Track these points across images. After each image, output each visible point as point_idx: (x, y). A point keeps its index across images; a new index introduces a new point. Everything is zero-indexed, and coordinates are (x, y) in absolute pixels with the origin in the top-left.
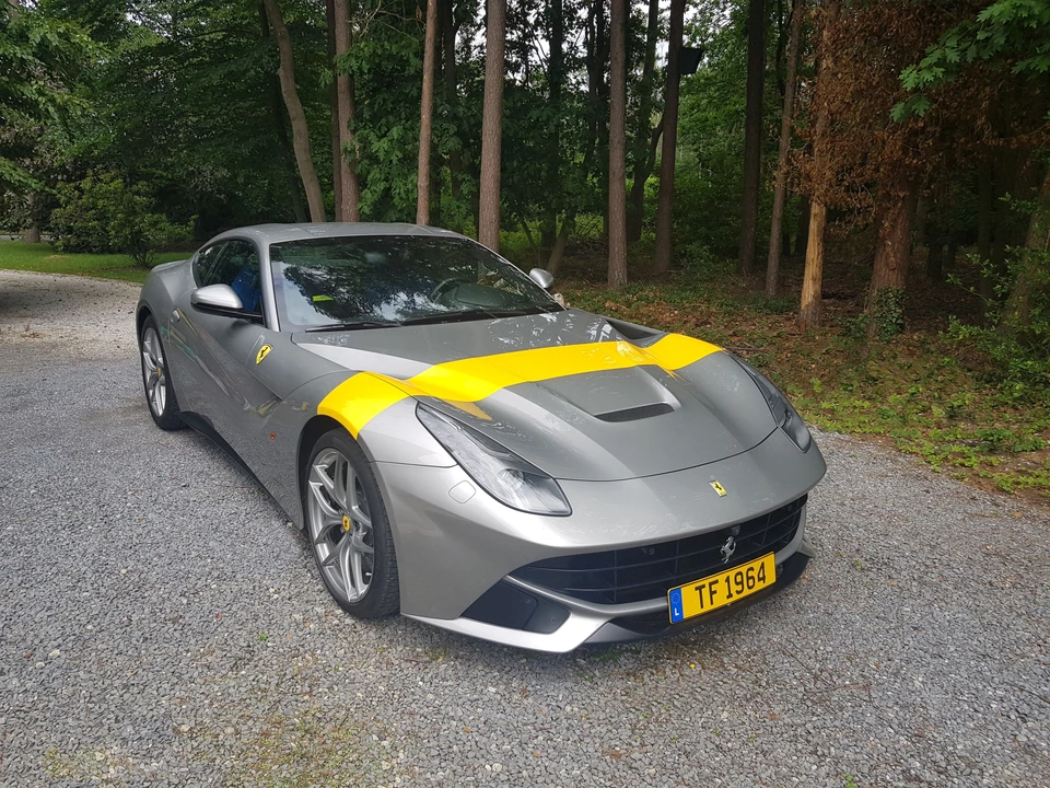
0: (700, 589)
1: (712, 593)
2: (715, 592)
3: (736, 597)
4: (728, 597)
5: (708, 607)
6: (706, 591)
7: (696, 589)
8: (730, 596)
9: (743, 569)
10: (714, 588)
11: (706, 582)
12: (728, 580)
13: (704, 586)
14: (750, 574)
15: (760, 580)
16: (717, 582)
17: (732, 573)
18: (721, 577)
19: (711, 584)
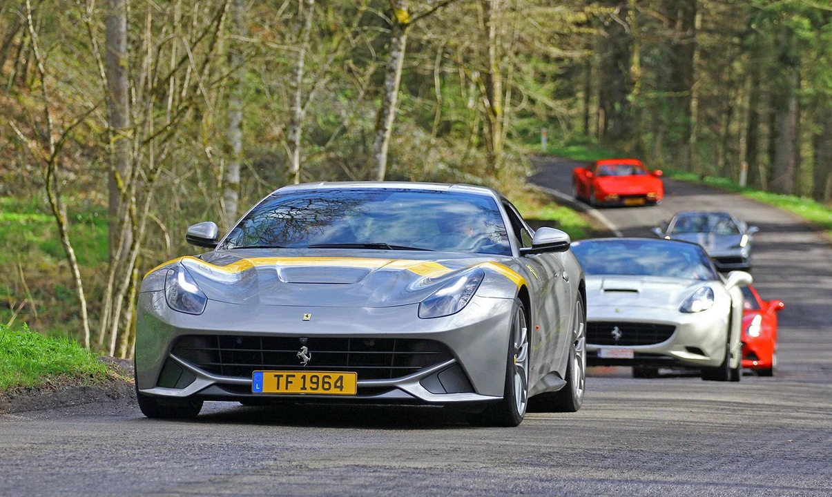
0: (279, 377)
1: (288, 382)
2: (291, 382)
3: (309, 391)
4: (302, 389)
5: (282, 390)
6: (283, 380)
7: (275, 376)
8: (304, 388)
9: (321, 375)
10: (290, 379)
11: (285, 373)
12: (304, 377)
13: (282, 376)
14: (326, 380)
15: (336, 387)
16: (294, 376)
17: (309, 374)
18: (299, 374)
19: (288, 376)
